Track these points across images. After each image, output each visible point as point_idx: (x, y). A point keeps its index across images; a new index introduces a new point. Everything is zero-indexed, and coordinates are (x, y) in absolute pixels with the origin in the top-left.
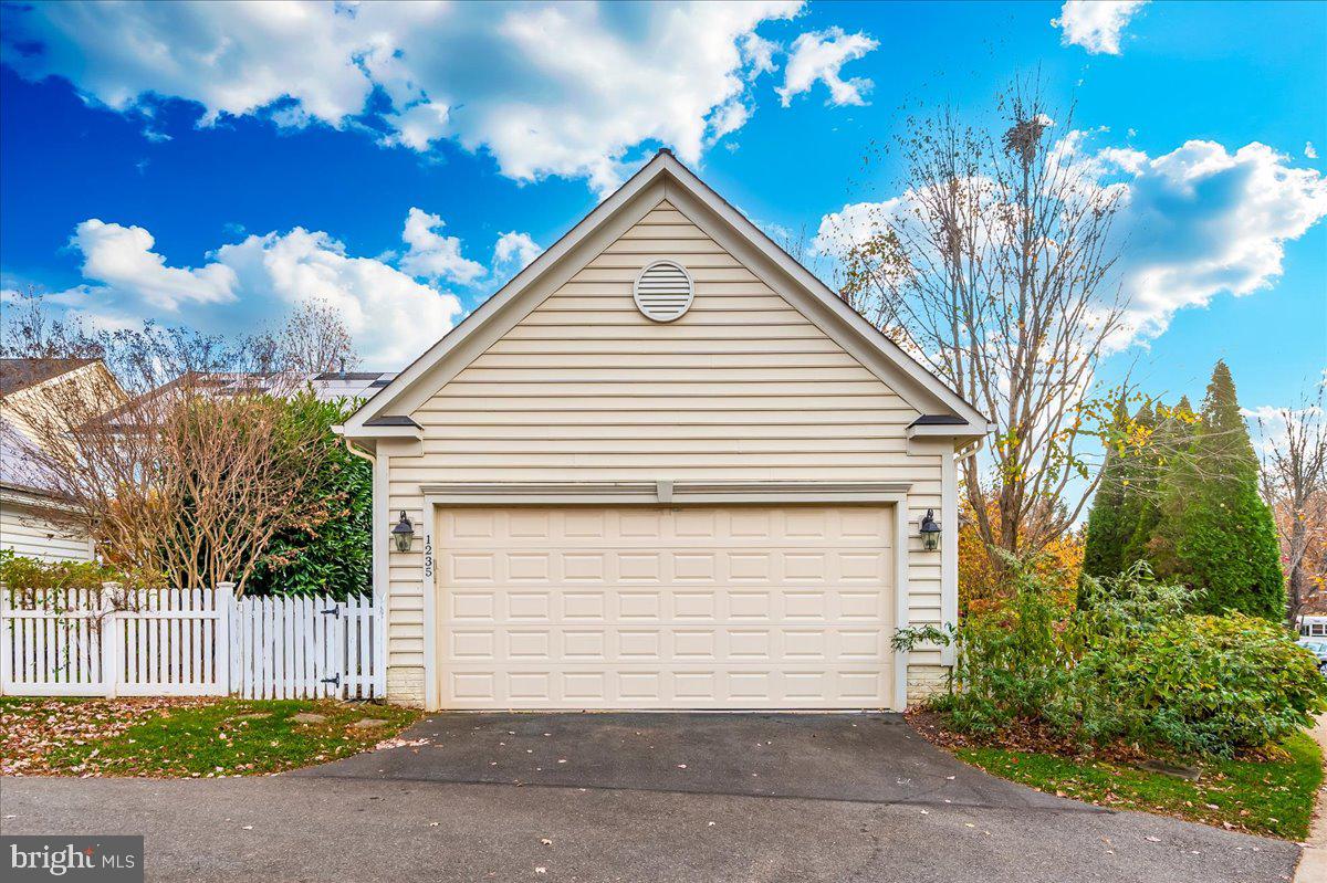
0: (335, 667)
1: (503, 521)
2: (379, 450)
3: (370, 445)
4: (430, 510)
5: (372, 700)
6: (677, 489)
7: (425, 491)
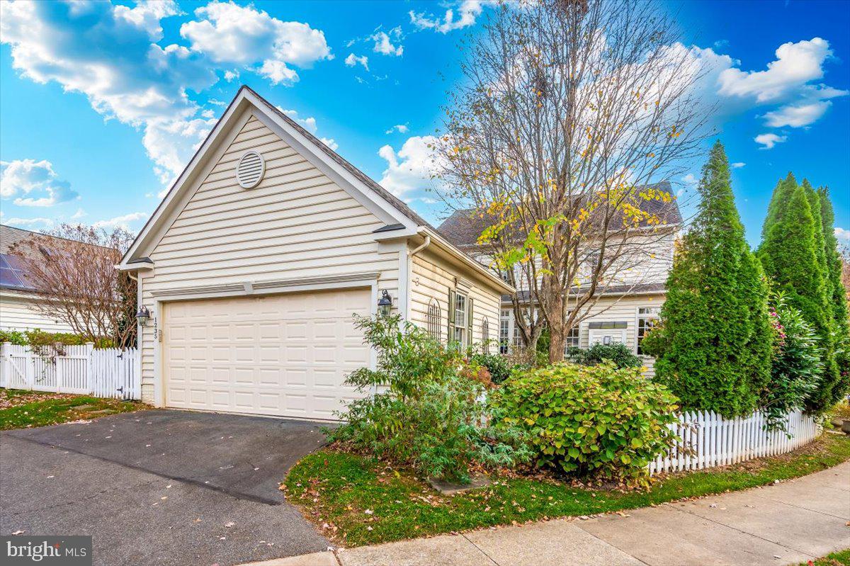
0: (121, 384)
1: (189, 308)
2: (139, 275)
3: (135, 273)
4: (156, 305)
5: (133, 400)
6: (255, 286)
7: (155, 294)
